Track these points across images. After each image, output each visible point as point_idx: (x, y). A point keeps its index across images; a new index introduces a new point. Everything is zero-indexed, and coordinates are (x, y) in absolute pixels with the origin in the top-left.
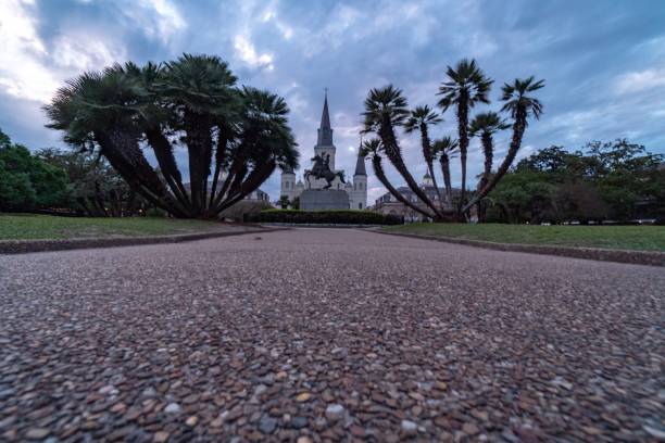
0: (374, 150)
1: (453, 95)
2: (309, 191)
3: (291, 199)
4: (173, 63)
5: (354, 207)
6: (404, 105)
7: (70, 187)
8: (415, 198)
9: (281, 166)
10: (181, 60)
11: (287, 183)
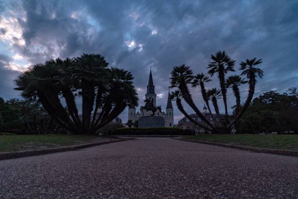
0: (177, 96)
1: (216, 68)
2: (143, 118)
3: (133, 122)
4: (78, 58)
5: (167, 126)
6: (191, 73)
7: (21, 118)
8: (199, 120)
9: (129, 105)
10: (82, 56)
11: (131, 113)
